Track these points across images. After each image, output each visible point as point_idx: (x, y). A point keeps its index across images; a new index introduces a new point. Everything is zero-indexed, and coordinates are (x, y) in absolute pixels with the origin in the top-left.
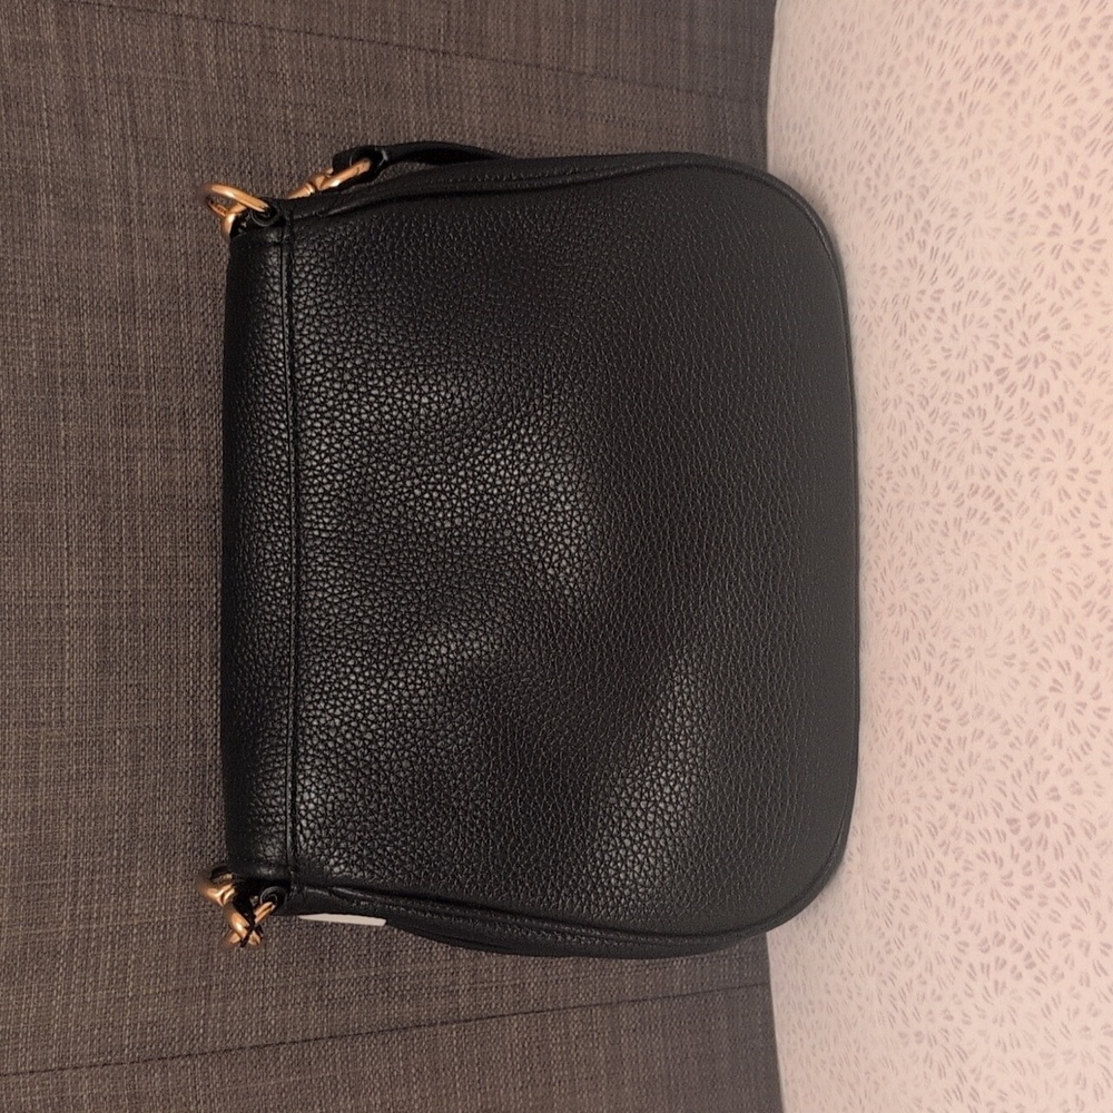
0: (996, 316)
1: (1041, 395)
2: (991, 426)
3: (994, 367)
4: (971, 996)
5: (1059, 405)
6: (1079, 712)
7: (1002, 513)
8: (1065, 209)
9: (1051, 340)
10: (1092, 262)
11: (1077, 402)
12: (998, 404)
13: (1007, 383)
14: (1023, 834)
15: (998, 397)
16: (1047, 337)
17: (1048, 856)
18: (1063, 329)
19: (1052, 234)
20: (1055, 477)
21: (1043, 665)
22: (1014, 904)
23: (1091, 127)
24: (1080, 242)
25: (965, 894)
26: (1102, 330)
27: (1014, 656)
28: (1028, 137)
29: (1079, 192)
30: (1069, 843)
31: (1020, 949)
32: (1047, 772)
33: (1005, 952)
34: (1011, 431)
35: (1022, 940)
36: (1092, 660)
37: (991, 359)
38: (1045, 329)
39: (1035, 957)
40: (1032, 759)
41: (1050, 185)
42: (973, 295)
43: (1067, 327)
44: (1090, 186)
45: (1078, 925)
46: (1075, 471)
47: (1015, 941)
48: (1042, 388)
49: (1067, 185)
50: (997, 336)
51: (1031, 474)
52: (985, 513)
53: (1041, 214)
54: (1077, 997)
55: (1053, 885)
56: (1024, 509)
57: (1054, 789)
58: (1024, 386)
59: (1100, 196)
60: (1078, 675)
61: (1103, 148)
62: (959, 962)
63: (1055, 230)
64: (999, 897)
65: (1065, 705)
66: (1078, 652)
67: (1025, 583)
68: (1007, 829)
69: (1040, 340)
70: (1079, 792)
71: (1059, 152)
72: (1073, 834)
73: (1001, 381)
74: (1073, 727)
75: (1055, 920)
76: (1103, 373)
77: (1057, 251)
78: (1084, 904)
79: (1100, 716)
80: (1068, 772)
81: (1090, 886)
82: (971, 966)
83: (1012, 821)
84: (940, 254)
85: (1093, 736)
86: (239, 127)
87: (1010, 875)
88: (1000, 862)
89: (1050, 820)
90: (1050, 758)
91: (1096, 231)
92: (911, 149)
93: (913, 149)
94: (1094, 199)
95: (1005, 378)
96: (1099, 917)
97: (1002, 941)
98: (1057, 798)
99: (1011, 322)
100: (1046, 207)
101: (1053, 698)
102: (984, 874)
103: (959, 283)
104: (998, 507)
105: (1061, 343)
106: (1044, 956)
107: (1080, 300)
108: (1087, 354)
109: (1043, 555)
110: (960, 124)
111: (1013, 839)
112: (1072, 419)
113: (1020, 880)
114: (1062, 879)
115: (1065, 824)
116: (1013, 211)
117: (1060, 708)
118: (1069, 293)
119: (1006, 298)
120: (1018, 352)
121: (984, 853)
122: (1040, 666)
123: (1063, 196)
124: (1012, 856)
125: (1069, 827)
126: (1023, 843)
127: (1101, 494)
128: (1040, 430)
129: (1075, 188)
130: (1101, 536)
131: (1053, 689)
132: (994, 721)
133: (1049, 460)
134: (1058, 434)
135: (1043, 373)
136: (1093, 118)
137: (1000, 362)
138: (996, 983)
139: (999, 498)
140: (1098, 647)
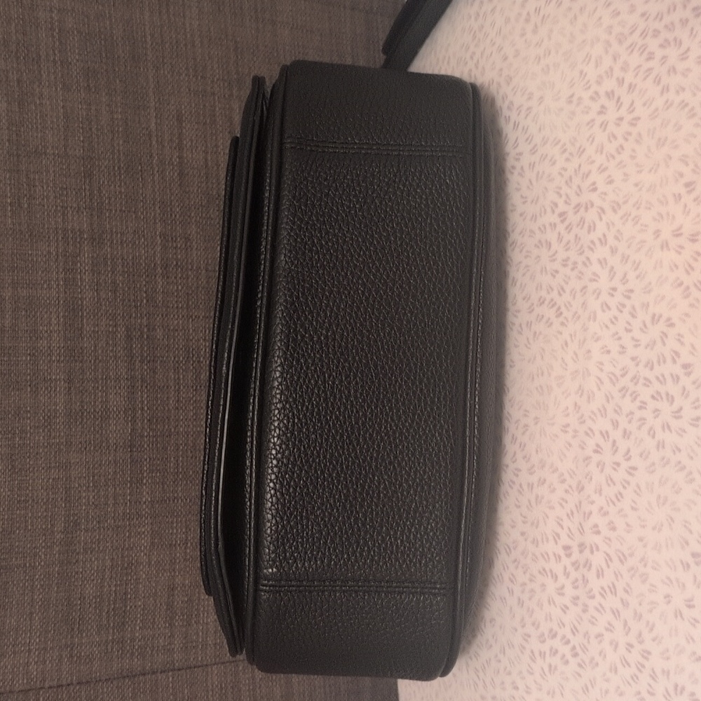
0: (560, 174)
1: (589, 232)
2: (554, 255)
3: (558, 211)
4: (532, 674)
5: (603, 241)
6: (615, 469)
7: (561, 319)
8: (610, 95)
9: (598, 192)
10: (630, 134)
11: (616, 238)
12: (560, 239)
13: (567, 223)
14: (574, 558)
15: (559, 234)
16: (595, 190)
17: (591, 575)
18: (607, 183)
19: (600, 113)
20: (599, 294)
21: (589, 433)
22: (565, 609)
23: (631, 33)
24: (621, 119)
25: (530, 599)
26: (636, 185)
27: (568, 425)
28: (584, 41)
29: (621, 82)
30: (608, 566)
31: (568, 642)
32: (591, 513)
33: (556, 643)
34: (568, 259)
35: (570, 636)
36: (625, 431)
37: (556, 205)
38: (594, 183)
39: (578, 650)
40: (580, 503)
41: (600, 77)
42: (543, 157)
43: (611, 182)
44: (629, 77)
45: (610, 628)
46: (614, 289)
47: (564, 637)
48: (590, 227)
49: (612, 75)
50: (560, 188)
51: (581, 291)
52: (549, 319)
53: (592, 98)
54: (607, 680)
55: (593, 597)
56: (576, 316)
57: (596, 526)
58: (578, 225)
59: (636, 85)
60: (614, 442)
61: (640, 49)
62: (524, 648)
63: (602, 111)
64: (554, 603)
65: (604, 464)
66: (615, 424)
67: (576, 371)
68: (562, 553)
69: (589, 191)
70: (614, 529)
71: (607, 52)
72: (611, 560)
73: (562, 221)
74: (610, 481)
75: (593, 623)
76: (636, 217)
77: (604, 125)
78: (616, 613)
79: (630, 474)
80: (606, 514)
81: (622, 600)
82: (532, 652)
83: (566, 548)
84: (520, 127)
85: (624, 487)
86: (16, 25)
87: (563, 587)
88: (555, 578)
89: (594, 549)
90: (592, 503)
91: (633, 111)
92: (500, 49)
93: (502, 48)
94: (631, 87)
95: (565, 219)
96: (626, 623)
97: (555, 636)
98: (598, 533)
99: (571, 178)
100: (596, 93)
101: (596, 458)
102: (543, 586)
103: (534, 148)
104: (559, 314)
105: (605, 194)
106: (585, 649)
107: (621, 162)
108: (625, 202)
109: (589, 351)
110: (535, 31)
111: (566, 561)
112: (614, 251)
113: (569, 591)
114: (600, 593)
115: (605, 552)
116: (572, 96)
117: (601, 466)
118: (613, 157)
119: (567, 160)
120: (575, 200)
121: (544, 570)
122: (587, 434)
123: (609, 84)
124: (565, 574)
125: (607, 555)
126: (573, 564)
127: (633, 308)
128: (588, 259)
129: (618, 79)
130: (633, 338)
131: (596, 451)
132: (553, 472)
133: (594, 280)
134: (603, 262)
135: (592, 215)
136: (633, 27)
137: (562, 207)
138: (550, 666)
139: (559, 308)
140: (630, 422)
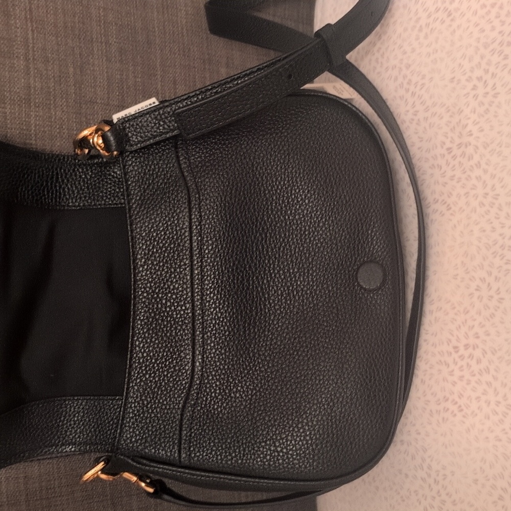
0: (447, 125)
1: (469, 160)
2: (444, 173)
3: (445, 147)
4: (431, 424)
5: (478, 165)
6: (489, 300)
7: (451, 211)
8: (480, 79)
9: (473, 136)
10: (493, 102)
11: (487, 164)
12: (448, 164)
13: (452, 154)
14: (460, 353)
15: (447, 161)
16: (471, 135)
17: (473, 363)
18: (480, 131)
19: (473, 89)
20: (477, 197)
21: (472, 279)
22: (454, 384)
23: (493, 43)
24: (487, 93)
25: (430, 379)
26: (499, 133)
27: (457, 275)
28: (461, 46)
29: (487, 71)
30: (484, 357)
31: (456, 403)
32: (473, 326)
33: (449, 405)
34: (454, 176)
35: (457, 399)
36: (496, 278)
37: (444, 143)
38: (470, 131)
39: (463, 407)
40: (466, 320)
41: (472, 68)
42: (434, 114)
43: (482, 131)
44: (492, 69)
45: (485, 393)
46: (487, 194)
47: (454, 400)
48: (469, 157)
49: (480, 67)
50: (447, 133)
51: (465, 195)
52: (442, 211)
53: (467, 80)
54: (483, 424)
55: (474, 375)
56: (461, 210)
57: (477, 333)
58: (461, 156)
59: (496, 74)
60: (489, 284)
61: (499, 52)
62: (425, 409)
63: (475, 88)
64: (447, 381)
65: (482, 297)
66: (490, 274)
67: (463, 243)
68: (452, 350)
69: (468, 136)
70: (488, 335)
71: (477, 53)
72: (486, 353)
73: (450, 153)
74: (486, 307)
75: (474, 391)
76: (499, 152)
77: (476, 97)
78: (489, 384)
79: (499, 302)
80: (483, 326)
81: (493, 376)
82: (431, 411)
83: (455, 347)
84: (417, 95)
85: (496, 310)
87: (453, 371)
88: (448, 365)
89: (475, 347)
90: (475, 320)
91: (495, 89)
92: (401, 47)
93: (402, 47)
94: (494, 75)
95: (451, 152)
96: (495, 390)
97: (447, 400)
98: (478, 337)
99: (454, 128)
100: (470, 77)
101: (477, 294)
102: (440, 371)
103: (427, 108)
104: (449, 209)
105: (478, 138)
106: (468, 407)
107: (488, 119)
108: (492, 143)
109: (472, 231)
110: (426, 37)
111: (455, 356)
112: (485, 171)
113: (457, 373)
114: (479, 373)
115: (482, 349)
116: (454, 78)
117: (480, 298)
118: (483, 116)
119: (451, 116)
120: (457, 141)
121: (440, 361)
122: (471, 280)
123: (478, 73)
124: (454, 363)
125: (484, 350)
126: (460, 357)
127: (500, 205)
128: (469, 176)
129: (484, 69)
130: (500, 223)
131: (477, 290)
132: (447, 303)
133: (474, 189)
134: (478, 178)
135: (470, 150)
136: (493, 39)
137: (448, 145)
138: (443, 418)
139: (448, 205)
140: (499, 272)
